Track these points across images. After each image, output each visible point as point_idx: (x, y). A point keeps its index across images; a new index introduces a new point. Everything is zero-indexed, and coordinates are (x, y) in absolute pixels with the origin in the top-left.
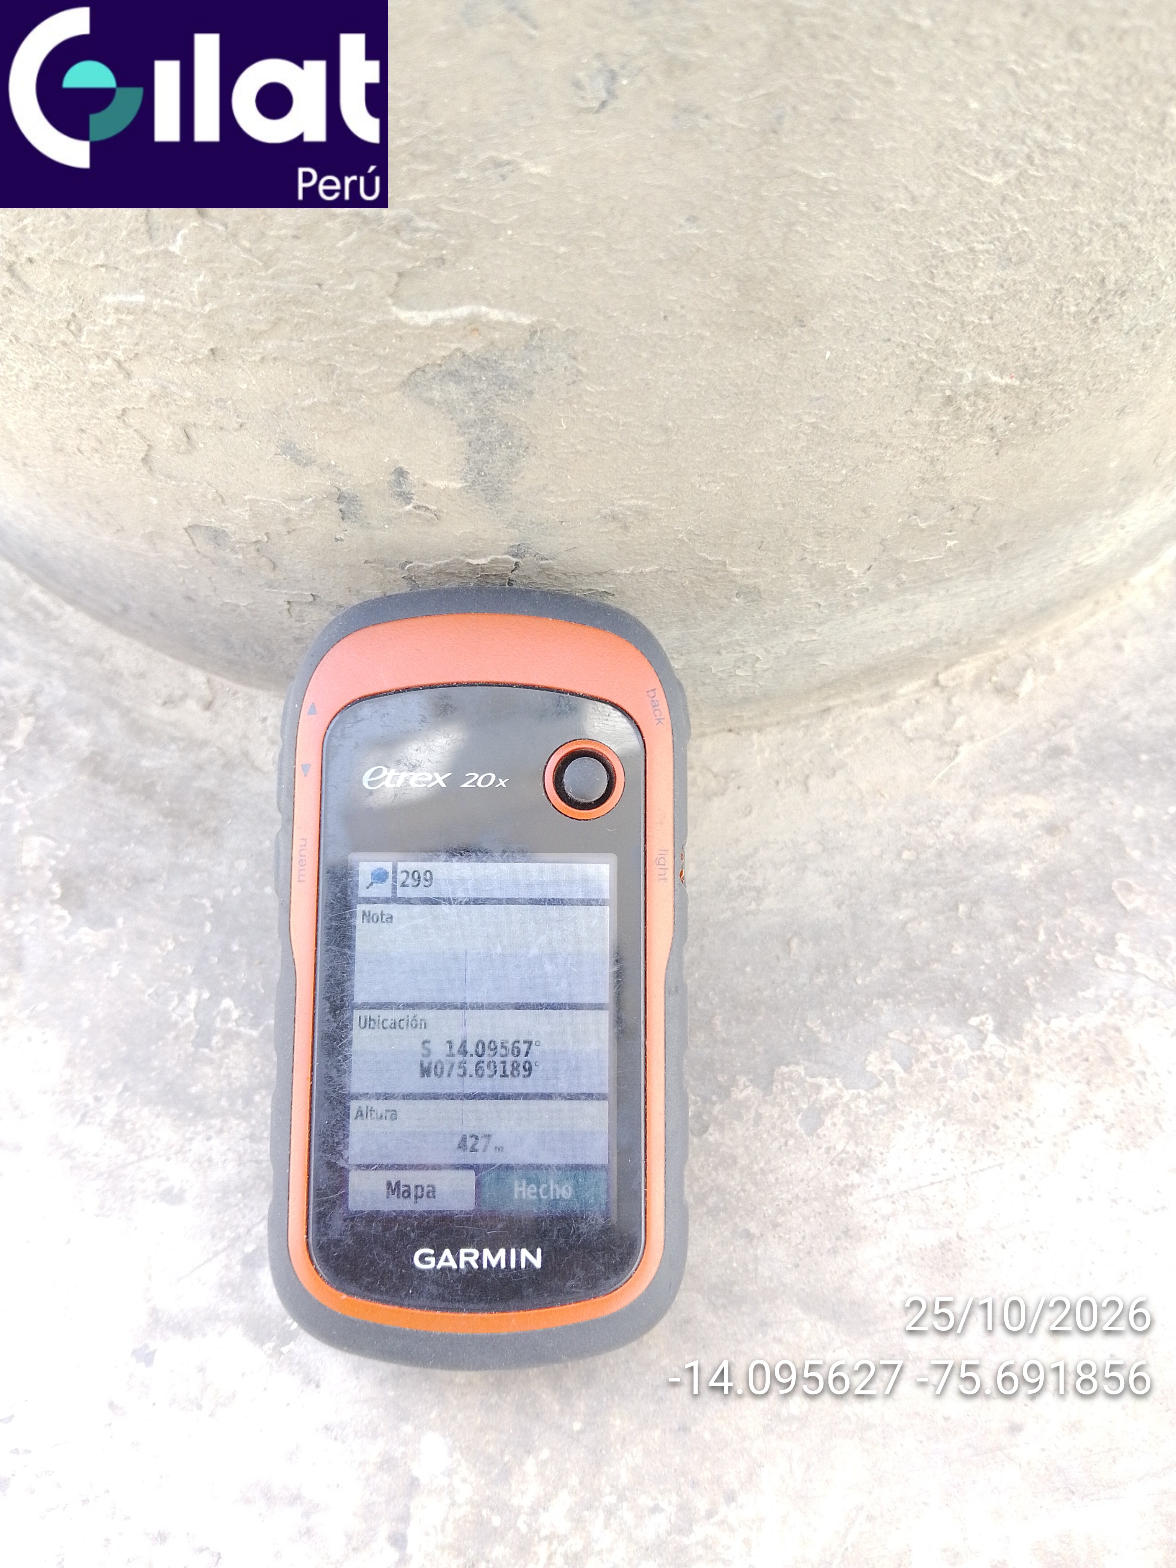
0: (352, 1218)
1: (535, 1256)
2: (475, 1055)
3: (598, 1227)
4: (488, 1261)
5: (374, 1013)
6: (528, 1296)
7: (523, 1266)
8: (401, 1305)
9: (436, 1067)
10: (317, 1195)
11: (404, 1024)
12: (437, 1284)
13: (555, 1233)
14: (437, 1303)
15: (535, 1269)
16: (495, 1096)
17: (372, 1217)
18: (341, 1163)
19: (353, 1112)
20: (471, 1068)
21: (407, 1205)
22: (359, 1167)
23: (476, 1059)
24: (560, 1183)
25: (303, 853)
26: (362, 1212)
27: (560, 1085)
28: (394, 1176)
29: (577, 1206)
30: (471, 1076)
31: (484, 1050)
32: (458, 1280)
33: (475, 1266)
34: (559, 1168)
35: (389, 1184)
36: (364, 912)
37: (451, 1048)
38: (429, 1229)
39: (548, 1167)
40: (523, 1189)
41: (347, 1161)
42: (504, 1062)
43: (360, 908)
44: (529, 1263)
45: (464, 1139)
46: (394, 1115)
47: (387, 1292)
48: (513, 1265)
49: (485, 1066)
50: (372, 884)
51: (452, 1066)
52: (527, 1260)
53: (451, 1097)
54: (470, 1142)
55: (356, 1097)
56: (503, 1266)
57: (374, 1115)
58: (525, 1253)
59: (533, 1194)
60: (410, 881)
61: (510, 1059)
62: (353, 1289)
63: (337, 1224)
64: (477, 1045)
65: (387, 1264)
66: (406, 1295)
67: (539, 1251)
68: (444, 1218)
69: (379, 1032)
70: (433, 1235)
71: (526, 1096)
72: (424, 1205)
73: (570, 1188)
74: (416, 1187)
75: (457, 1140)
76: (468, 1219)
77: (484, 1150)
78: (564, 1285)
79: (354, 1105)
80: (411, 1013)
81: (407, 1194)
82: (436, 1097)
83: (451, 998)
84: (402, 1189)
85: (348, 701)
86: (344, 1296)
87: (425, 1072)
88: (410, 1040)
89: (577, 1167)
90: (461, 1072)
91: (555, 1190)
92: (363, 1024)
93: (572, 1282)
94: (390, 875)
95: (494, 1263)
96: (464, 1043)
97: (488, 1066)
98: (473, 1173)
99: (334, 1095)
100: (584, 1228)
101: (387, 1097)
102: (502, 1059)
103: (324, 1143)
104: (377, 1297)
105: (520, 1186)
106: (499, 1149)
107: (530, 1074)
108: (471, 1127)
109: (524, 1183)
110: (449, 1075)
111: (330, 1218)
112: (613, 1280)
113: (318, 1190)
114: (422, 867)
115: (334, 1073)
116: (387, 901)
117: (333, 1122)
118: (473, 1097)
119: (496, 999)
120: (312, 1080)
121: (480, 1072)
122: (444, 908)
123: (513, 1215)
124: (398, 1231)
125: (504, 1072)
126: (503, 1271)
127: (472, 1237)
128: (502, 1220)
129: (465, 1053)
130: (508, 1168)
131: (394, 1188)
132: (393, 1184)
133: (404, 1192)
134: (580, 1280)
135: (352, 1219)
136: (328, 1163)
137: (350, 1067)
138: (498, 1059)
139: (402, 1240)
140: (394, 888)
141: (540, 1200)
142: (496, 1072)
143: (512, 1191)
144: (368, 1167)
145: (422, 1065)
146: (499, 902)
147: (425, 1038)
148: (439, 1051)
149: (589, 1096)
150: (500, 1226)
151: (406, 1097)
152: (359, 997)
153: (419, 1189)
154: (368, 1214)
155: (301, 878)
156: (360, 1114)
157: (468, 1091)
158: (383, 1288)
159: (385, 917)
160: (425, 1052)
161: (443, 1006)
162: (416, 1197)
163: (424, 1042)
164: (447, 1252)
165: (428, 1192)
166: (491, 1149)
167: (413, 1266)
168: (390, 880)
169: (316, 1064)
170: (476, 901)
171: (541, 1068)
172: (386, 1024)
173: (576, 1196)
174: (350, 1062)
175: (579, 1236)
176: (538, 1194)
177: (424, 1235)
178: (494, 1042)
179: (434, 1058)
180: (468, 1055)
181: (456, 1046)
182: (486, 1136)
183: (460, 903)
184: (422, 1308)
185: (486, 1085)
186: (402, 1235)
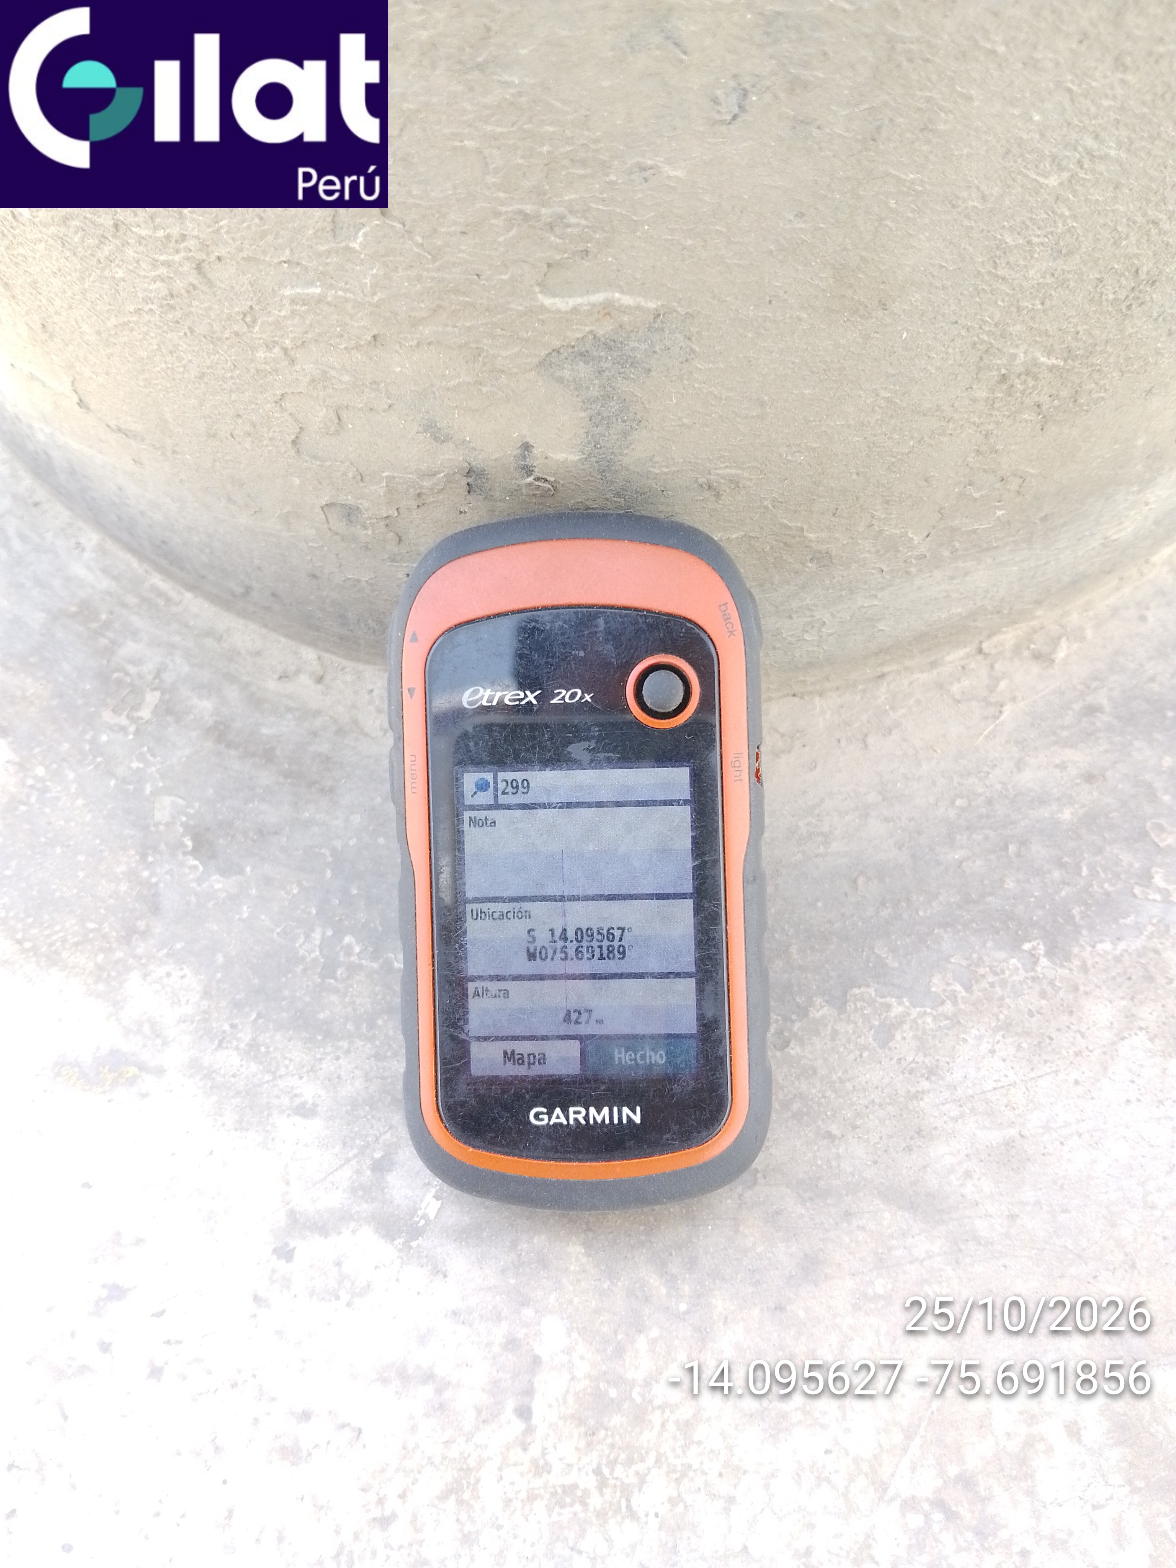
0: (475, 1081)
1: (635, 1113)
2: (574, 942)
3: (690, 1088)
4: (594, 1118)
5: (484, 907)
6: (630, 1147)
7: (625, 1121)
8: (520, 1156)
9: (540, 953)
10: (443, 1064)
11: (510, 915)
12: (551, 1138)
13: (651, 1093)
14: (551, 1155)
15: (635, 1124)
16: (594, 976)
17: (492, 1081)
18: (463, 1036)
19: (471, 992)
20: (571, 952)
21: (521, 1071)
22: (478, 1039)
23: (575, 944)
24: (654, 1050)
25: (413, 767)
26: (483, 1077)
27: (650, 966)
28: (509, 1046)
29: (670, 1070)
30: (572, 959)
31: (582, 937)
32: (569, 1134)
33: (583, 1122)
34: (652, 1037)
35: (505, 1053)
36: (470, 818)
37: (553, 935)
38: (543, 1091)
39: (643, 1037)
40: (623, 1056)
41: (467, 1034)
42: (601, 947)
43: (467, 815)
44: (629, 1119)
45: (568, 1013)
46: (506, 994)
47: (507, 1145)
48: (616, 1121)
49: (584, 950)
50: (475, 793)
51: (555, 952)
52: (628, 1116)
53: (554, 977)
54: (574, 1016)
55: (473, 979)
56: (607, 1122)
57: (489, 995)
58: (626, 1110)
59: (631, 1060)
60: (509, 789)
61: (605, 943)
62: (478, 1142)
63: (462, 1089)
64: (576, 933)
65: (507, 1121)
66: (524, 1148)
67: (638, 1109)
68: (554, 1082)
69: (488, 923)
70: (543, 1096)
71: (621, 976)
72: (537, 1070)
73: (664, 1055)
74: (529, 1055)
75: (562, 1015)
76: (574, 1082)
77: (587, 1023)
78: (661, 1138)
79: (471, 986)
80: (517, 905)
81: (521, 1061)
82: (541, 978)
83: (550, 892)
84: (517, 1057)
85: (445, 628)
86: (471, 1149)
87: (531, 956)
88: (516, 929)
89: (669, 1036)
90: (563, 956)
91: (650, 1057)
92: (475, 917)
93: (668, 1136)
94: (492, 785)
95: (599, 1119)
96: (565, 930)
97: (588, 951)
98: (577, 1042)
99: (453, 979)
100: (676, 1089)
101: (499, 978)
102: (599, 944)
103: (447, 1019)
104: (498, 1149)
105: (620, 1053)
106: (600, 1022)
107: (623, 957)
108: (573, 1003)
109: (623, 1050)
110: (552, 959)
111: (456, 1084)
112: (704, 1134)
113: (443, 1059)
114: (519, 776)
115: (452, 960)
116: (490, 808)
117: (454, 1001)
118: (573, 977)
119: (591, 892)
120: (433, 965)
121: (580, 956)
122: (540, 812)
123: (614, 1078)
124: (514, 1093)
125: (601, 954)
126: (607, 1126)
127: (579, 1097)
128: (604, 1083)
129: (566, 939)
130: (608, 1037)
131: (509, 1057)
132: (509, 1053)
133: (519, 1059)
134: (675, 1133)
135: (475, 1084)
136: (452, 1036)
137: (466, 954)
138: (595, 944)
139: (518, 1101)
140: (496, 797)
141: (637, 1064)
142: (593, 956)
143: (613, 1059)
144: (486, 1039)
145: (528, 951)
146: (589, 805)
147: (530, 928)
148: (543, 937)
149: (678, 975)
150: (603, 1087)
151: (516, 978)
152: (470, 895)
153: (532, 1057)
154: (488, 1079)
155: (414, 790)
156: (477, 994)
157: (570, 971)
158: (504, 1142)
159: (489, 822)
160: (531, 939)
161: (544, 899)
162: (529, 1064)
163: (529, 932)
164: (558, 1111)
165: (539, 1060)
166: (592, 1022)
167: (530, 1122)
168: (491, 790)
169: (436, 952)
170: (569, 805)
171: (633, 951)
172: (496, 915)
173: (669, 1061)
174: (466, 949)
175: (673, 1096)
176: (635, 1060)
177: (537, 1097)
178: (591, 929)
179: (539, 944)
180: (569, 941)
181: (558, 933)
182: (586, 1011)
183: (555, 808)
184: (538, 1158)
185: (585, 967)
186: (518, 1097)
